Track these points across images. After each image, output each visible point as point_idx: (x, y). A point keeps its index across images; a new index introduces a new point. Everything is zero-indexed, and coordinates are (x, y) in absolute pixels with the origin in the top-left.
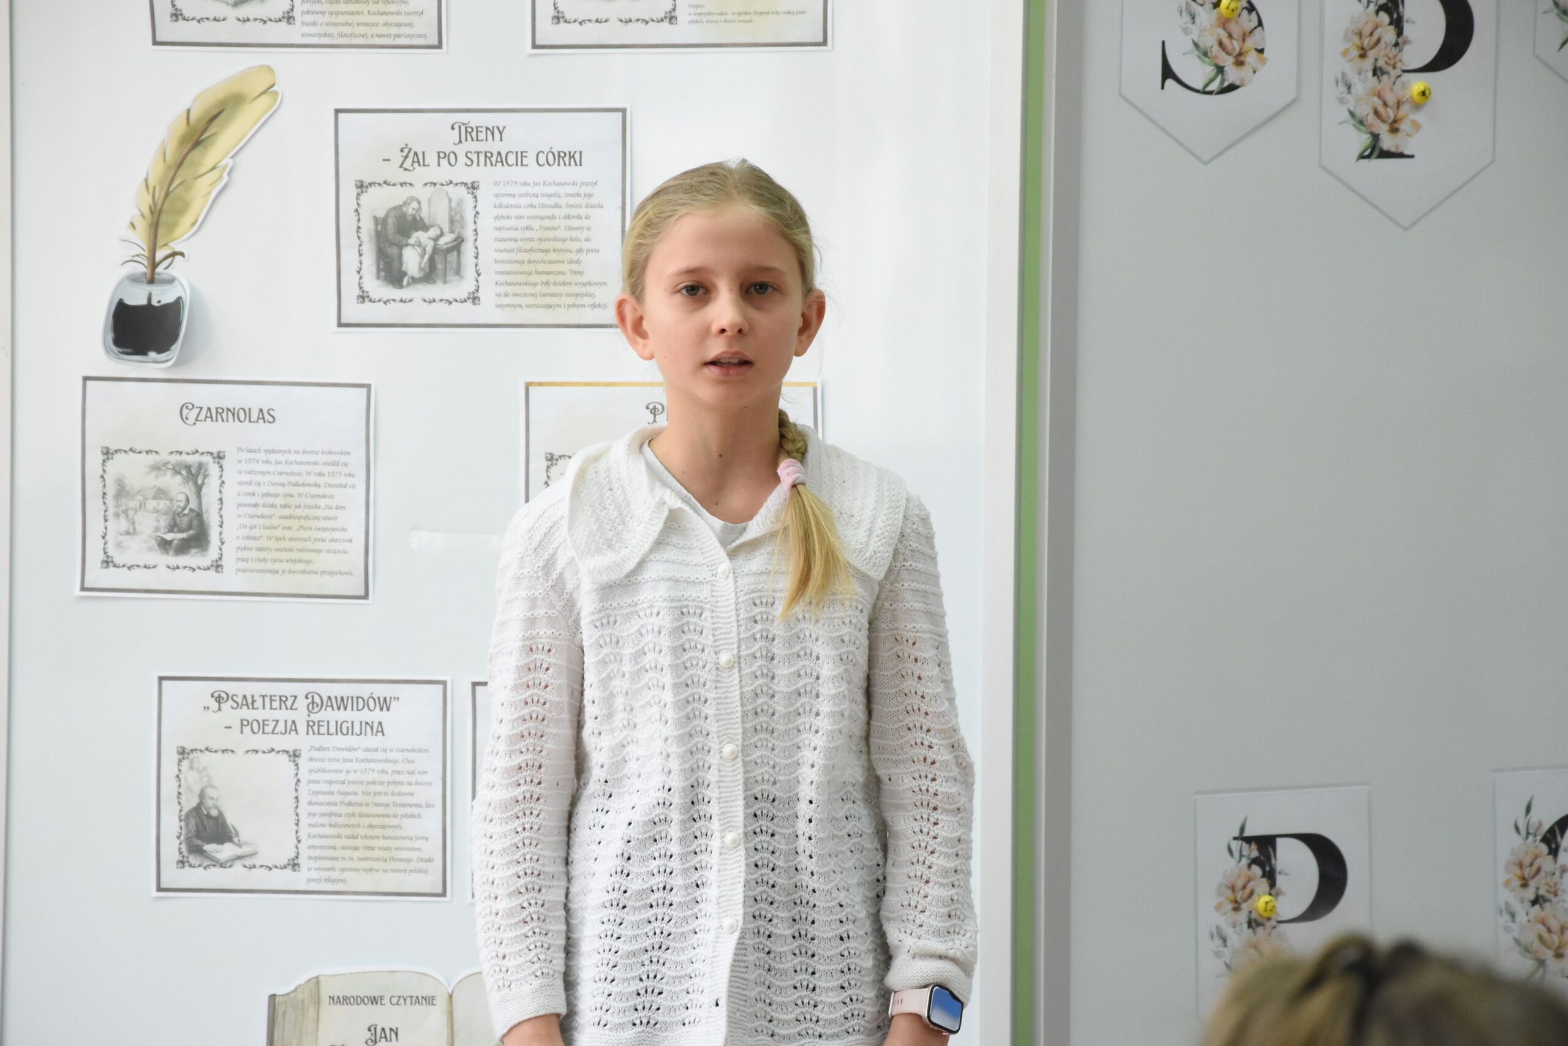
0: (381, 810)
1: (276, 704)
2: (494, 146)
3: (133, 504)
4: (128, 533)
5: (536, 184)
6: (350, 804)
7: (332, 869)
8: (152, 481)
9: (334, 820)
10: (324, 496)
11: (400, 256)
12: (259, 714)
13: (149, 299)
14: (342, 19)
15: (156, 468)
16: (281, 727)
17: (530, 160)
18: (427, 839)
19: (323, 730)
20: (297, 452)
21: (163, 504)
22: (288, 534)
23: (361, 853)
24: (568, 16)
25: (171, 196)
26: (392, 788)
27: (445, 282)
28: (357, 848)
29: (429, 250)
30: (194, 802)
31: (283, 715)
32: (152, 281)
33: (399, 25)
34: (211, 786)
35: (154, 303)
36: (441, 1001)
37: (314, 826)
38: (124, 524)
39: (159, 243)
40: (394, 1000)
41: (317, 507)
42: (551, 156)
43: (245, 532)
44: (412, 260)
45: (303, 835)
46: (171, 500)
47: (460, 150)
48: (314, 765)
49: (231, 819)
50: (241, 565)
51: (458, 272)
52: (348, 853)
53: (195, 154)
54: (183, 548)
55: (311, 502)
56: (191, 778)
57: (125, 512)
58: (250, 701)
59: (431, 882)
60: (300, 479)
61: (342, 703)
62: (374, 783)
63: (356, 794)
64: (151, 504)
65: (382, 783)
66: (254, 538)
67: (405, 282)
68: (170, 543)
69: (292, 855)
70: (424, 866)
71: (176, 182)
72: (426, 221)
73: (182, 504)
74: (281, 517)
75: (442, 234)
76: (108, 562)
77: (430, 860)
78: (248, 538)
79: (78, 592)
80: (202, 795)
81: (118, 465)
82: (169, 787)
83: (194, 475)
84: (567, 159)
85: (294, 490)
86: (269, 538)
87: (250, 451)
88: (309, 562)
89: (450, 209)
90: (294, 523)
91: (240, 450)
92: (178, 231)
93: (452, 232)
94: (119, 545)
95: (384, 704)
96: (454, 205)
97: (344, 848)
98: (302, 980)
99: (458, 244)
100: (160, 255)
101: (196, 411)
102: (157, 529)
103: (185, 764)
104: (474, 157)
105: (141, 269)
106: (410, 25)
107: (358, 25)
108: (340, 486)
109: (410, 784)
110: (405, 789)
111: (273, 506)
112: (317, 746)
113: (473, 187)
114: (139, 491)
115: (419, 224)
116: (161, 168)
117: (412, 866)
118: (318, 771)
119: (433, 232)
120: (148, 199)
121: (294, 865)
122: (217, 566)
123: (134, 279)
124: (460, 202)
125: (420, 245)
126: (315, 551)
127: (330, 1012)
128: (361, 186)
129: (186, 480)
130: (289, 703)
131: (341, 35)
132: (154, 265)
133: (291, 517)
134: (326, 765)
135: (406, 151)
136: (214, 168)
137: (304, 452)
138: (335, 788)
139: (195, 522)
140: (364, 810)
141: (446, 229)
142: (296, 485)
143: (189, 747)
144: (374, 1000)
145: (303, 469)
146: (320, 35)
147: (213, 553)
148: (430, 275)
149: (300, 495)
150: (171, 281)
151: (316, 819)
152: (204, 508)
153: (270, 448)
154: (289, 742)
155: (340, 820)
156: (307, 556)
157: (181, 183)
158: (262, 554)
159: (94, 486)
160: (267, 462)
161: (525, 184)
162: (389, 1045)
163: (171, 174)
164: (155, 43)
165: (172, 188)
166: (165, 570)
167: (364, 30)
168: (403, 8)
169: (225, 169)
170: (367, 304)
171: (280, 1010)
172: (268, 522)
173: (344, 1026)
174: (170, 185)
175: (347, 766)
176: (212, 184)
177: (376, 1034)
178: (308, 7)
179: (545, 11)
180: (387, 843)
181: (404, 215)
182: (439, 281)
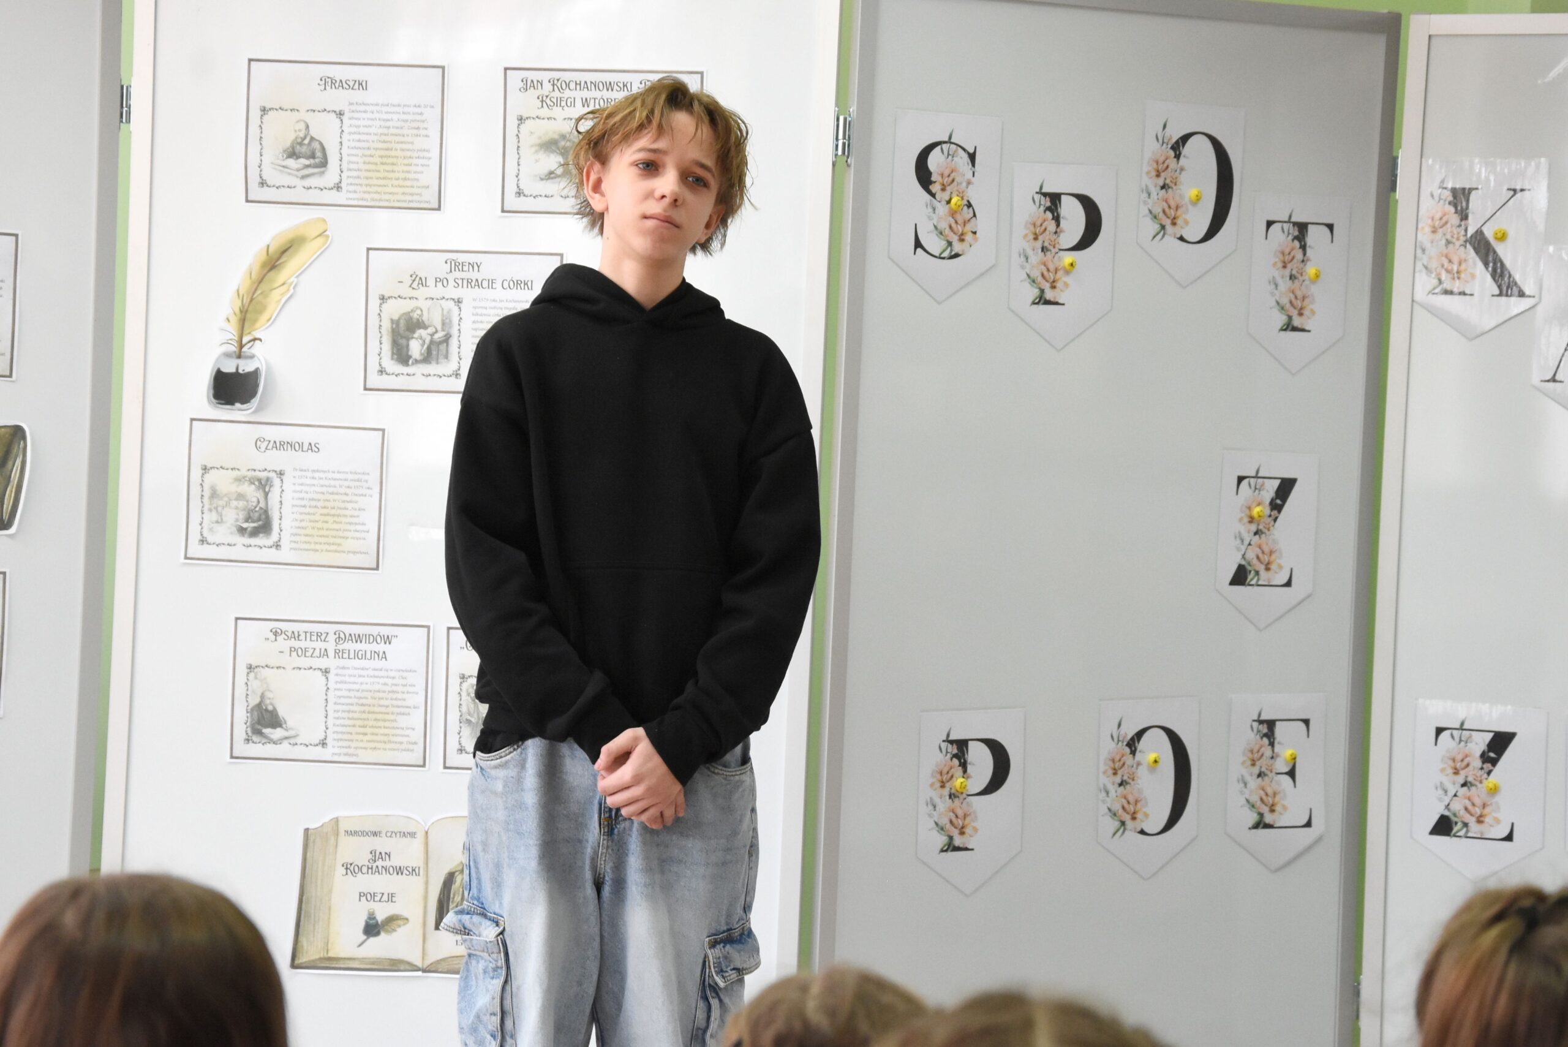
0: (383, 710)
1: (314, 638)
2: (473, 275)
3: (222, 503)
4: (217, 522)
5: (501, 301)
6: (362, 705)
7: (349, 747)
8: (234, 488)
9: (351, 715)
10: (351, 502)
11: (408, 346)
12: (303, 644)
13: (237, 369)
14: (374, 189)
15: (239, 480)
16: (317, 653)
17: (498, 285)
18: (413, 729)
19: (346, 656)
20: (333, 472)
21: (241, 504)
22: (325, 526)
23: (369, 737)
24: (526, 193)
25: (254, 301)
26: (391, 695)
27: (437, 363)
28: (365, 734)
29: (427, 342)
30: (257, 700)
31: (319, 645)
32: (239, 357)
33: (412, 194)
34: (269, 690)
35: (240, 371)
36: (420, 836)
37: (338, 718)
38: (214, 516)
39: (245, 332)
40: (389, 834)
41: (346, 509)
42: (511, 283)
43: (297, 524)
44: (416, 348)
45: (330, 725)
46: (247, 501)
47: (451, 278)
48: (339, 679)
49: (282, 712)
50: (294, 545)
51: (446, 357)
52: (361, 737)
53: (272, 273)
54: (255, 533)
55: (342, 505)
56: (255, 684)
57: (216, 508)
58: (296, 635)
59: (416, 757)
60: (335, 490)
61: (359, 638)
62: (379, 691)
63: (366, 698)
64: (234, 503)
65: (384, 692)
66: (303, 528)
67: (410, 362)
68: (246, 529)
69: (322, 737)
70: (411, 747)
71: (259, 292)
72: (426, 323)
73: (254, 504)
74: (321, 515)
75: (436, 332)
76: (203, 541)
77: (415, 743)
78: (299, 528)
79: (182, 560)
80: (262, 696)
81: (212, 477)
82: (240, 690)
83: (264, 485)
84: (522, 285)
85: (331, 497)
86: (313, 528)
87: (301, 470)
88: (339, 545)
89: (443, 315)
90: (330, 519)
91: (295, 469)
92: (258, 325)
93: (443, 330)
94: (211, 530)
95: (388, 640)
96: (445, 313)
97: (357, 733)
98: (327, 819)
99: (447, 339)
100: (245, 340)
101: (266, 443)
102: (237, 520)
103: (252, 675)
104: (460, 282)
105: (233, 348)
106: (420, 194)
107: (385, 193)
108: (362, 495)
109: (403, 693)
110: (400, 696)
111: (316, 507)
112: (341, 666)
113: (459, 302)
114: (226, 495)
115: (420, 325)
116: (248, 282)
117: (404, 746)
118: (341, 682)
119: (430, 330)
120: (239, 303)
121: (323, 744)
122: (277, 546)
123: (228, 355)
124: (449, 311)
125: (421, 338)
126: (343, 538)
127: (344, 840)
128: (383, 299)
129: (258, 488)
130: (323, 637)
131: (373, 200)
132: (241, 346)
133: (328, 515)
134: (347, 679)
135: (414, 276)
136: (283, 284)
137: (338, 472)
138: (352, 694)
139: (263, 517)
140: (372, 709)
141: (439, 328)
142: (332, 493)
143: (254, 664)
144: (375, 834)
145: (337, 483)
146: (358, 199)
147: (274, 536)
148: (427, 358)
149: (334, 500)
150: (252, 357)
151: (340, 714)
152: (269, 508)
153: (316, 469)
154: (323, 663)
155: (355, 715)
156: (338, 541)
157: (262, 293)
158: (308, 539)
159: (195, 490)
160: (313, 478)
161: (494, 301)
162: (384, 864)
163: (255, 287)
164: (247, 201)
165: (255, 296)
166: (241, 547)
167: (387, 197)
168: (415, 184)
169: (291, 284)
170: (384, 376)
171: (311, 839)
172: (312, 517)
173: (354, 850)
174: (254, 294)
175: (361, 680)
176: (283, 294)
177: (376, 856)
178: (351, 181)
179: (511, 189)
180: (386, 731)
181: (411, 318)
182: (434, 363)
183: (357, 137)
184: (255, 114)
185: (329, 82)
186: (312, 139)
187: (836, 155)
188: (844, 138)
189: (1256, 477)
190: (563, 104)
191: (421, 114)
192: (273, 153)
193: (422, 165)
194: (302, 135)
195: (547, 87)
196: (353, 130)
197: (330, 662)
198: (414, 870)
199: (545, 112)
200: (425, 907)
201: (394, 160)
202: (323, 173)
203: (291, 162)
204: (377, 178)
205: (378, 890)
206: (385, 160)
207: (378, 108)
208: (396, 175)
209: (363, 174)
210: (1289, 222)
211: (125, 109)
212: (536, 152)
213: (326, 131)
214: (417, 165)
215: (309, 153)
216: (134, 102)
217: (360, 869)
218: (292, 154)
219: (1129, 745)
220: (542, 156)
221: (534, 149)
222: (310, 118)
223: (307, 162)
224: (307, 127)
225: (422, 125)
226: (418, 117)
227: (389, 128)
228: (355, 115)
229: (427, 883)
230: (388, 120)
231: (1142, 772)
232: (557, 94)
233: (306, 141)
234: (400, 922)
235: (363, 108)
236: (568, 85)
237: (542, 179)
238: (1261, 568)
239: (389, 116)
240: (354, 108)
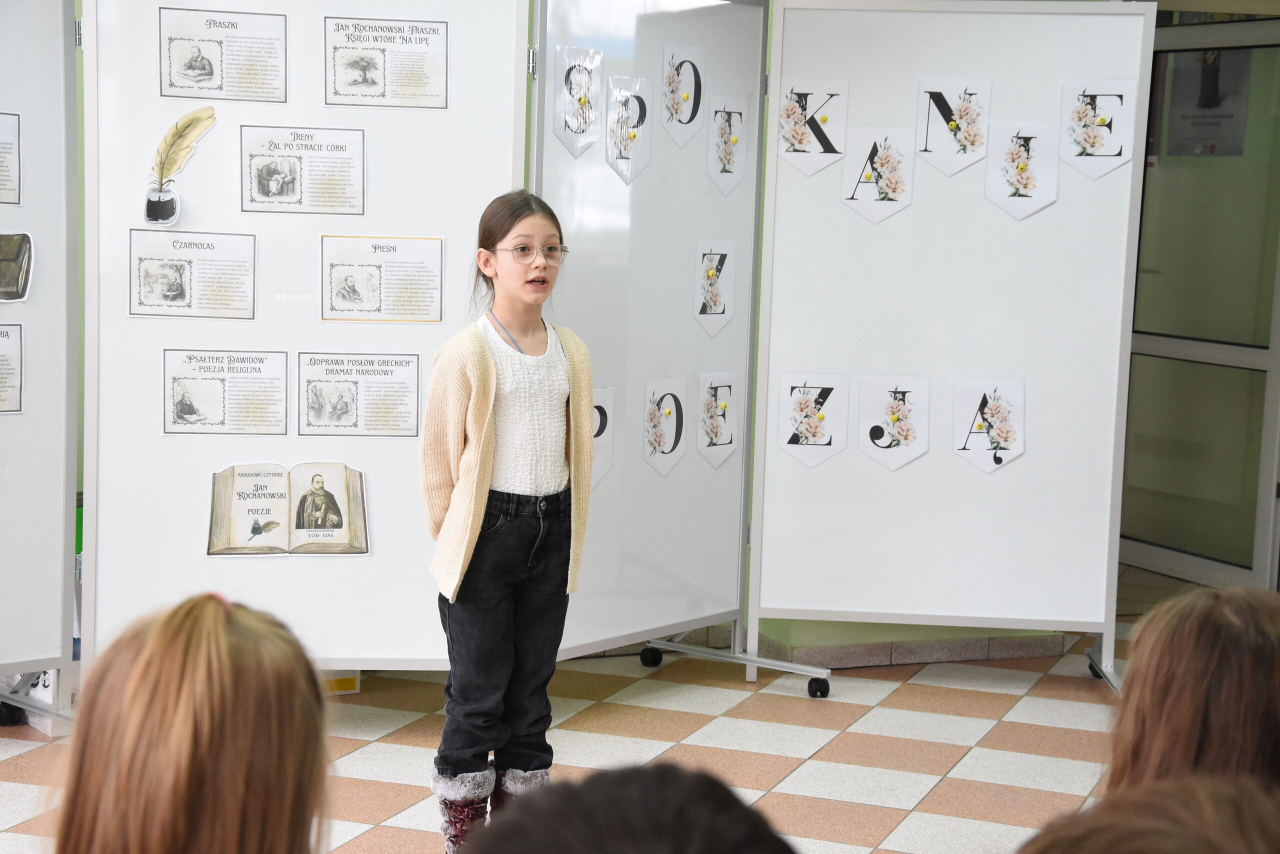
0: (260, 402)
1: (215, 360)
2: (309, 142)
3: (152, 280)
4: (150, 292)
5: (326, 158)
6: (246, 399)
7: (239, 425)
8: (160, 271)
9: (239, 406)
10: (235, 279)
11: (268, 184)
12: (208, 364)
13: (159, 198)
14: (243, 89)
15: (163, 266)
16: (217, 369)
17: (324, 148)
18: (279, 413)
19: (235, 371)
20: (224, 261)
21: (165, 281)
22: (220, 293)
23: (251, 418)
24: (340, 93)
25: (169, 157)
26: (264, 393)
27: (287, 195)
28: (249, 417)
29: (281, 182)
30: (180, 398)
31: (218, 365)
32: (160, 191)
33: (268, 93)
34: (187, 392)
35: (161, 200)
36: (285, 475)
37: (231, 408)
38: (148, 288)
39: (164, 176)
40: (266, 475)
41: (232, 283)
42: (333, 147)
43: (202, 292)
44: (273, 186)
45: (226, 412)
46: (169, 279)
47: (294, 144)
48: (231, 384)
49: (195, 405)
50: (199, 305)
51: (293, 191)
52: (246, 418)
53: (179, 141)
54: (174, 298)
55: (230, 281)
56: (178, 389)
57: (149, 284)
58: (203, 359)
59: (281, 430)
60: (225, 272)
61: (243, 360)
62: (257, 391)
63: (249, 395)
64: (160, 280)
65: (260, 391)
66: (205, 295)
67: (270, 195)
68: (168, 296)
69: (222, 419)
70: (278, 423)
71: (171, 152)
72: (280, 171)
73: (174, 281)
74: (217, 287)
75: (286, 176)
76: (141, 303)
77: (280, 421)
78: (203, 295)
79: (128, 315)
80: (183, 396)
81: (144, 265)
82: (169, 393)
83: (179, 269)
84: (339, 149)
85: (223, 276)
86: (212, 295)
87: (203, 260)
88: (229, 305)
89: (290, 166)
90: (223, 289)
91: (199, 259)
92: (171, 172)
93: (290, 175)
94: (146, 297)
95: (261, 361)
96: (291, 165)
97: (244, 416)
98: (227, 467)
99: (293, 181)
100: (164, 181)
101: (180, 244)
102: (163, 291)
103: (176, 384)
104: (300, 147)
105: (157, 186)
106: (273, 93)
107: (251, 92)
108: (242, 275)
109: (272, 392)
110: (270, 394)
111: (213, 282)
112: (233, 377)
113: (300, 158)
114: (155, 275)
115: (275, 172)
116: (164, 145)
117: (273, 423)
118: (233, 387)
119: (283, 175)
120: (159, 159)
121: (223, 423)
122: (189, 306)
123: (154, 190)
124: (294, 164)
125: (277, 180)
126: (231, 300)
127: (237, 478)
128: (252, 156)
129: (176, 271)
130: (220, 360)
131: (243, 96)
132: (162, 185)
133: (221, 287)
134: (236, 384)
135: (271, 143)
136: (188, 147)
137: (227, 261)
138: (240, 393)
139: (179, 288)
140: (252, 402)
141: (288, 174)
142: (223, 274)
143: (177, 377)
144: (257, 475)
145: (226, 268)
146: (234, 96)
147: (187, 300)
148: (281, 192)
149: (225, 278)
150: (169, 191)
151: (232, 405)
152: (183, 282)
153: (212, 259)
154: (221, 375)
155: (242, 406)
156: (227, 302)
157: (173, 152)
158: (208, 301)
159: (135, 273)
160: (211, 265)
161: (322, 158)
162: (263, 492)
163: (169, 148)
164: (162, 95)
165: (170, 153)
166: (166, 307)
167: (253, 94)
168: (270, 86)
169: (192, 147)
170: (254, 203)
171: (217, 480)
172: (211, 289)
173: (245, 485)
174: (168, 153)
175: (246, 385)
176: (188, 153)
177: (257, 487)
178: (228, 84)
179: (331, 90)
180: (262, 415)
181: (270, 168)
182: (285, 195)
183: (232, 57)
184: (165, 42)
185: (212, 23)
186: (203, 58)
187: (529, 73)
188: (533, 63)
189: (711, 254)
190: (362, 39)
191: (272, 44)
192: (178, 66)
193: (274, 75)
194: (196, 55)
195: (352, 29)
196: (229, 53)
197: (225, 375)
198: (281, 495)
199: (350, 44)
200: (290, 516)
201: (256, 72)
202: (211, 78)
203: (190, 72)
204: (245, 83)
205: (260, 507)
206: (250, 72)
207: (245, 40)
208: (258, 81)
209: (236, 80)
210: (724, 111)
211: (78, 36)
212: (346, 68)
213: (211, 53)
214: (271, 75)
215: (201, 67)
216: (83, 31)
217: (248, 496)
218: (190, 67)
219: (657, 405)
220: (349, 70)
221: (344, 66)
222: (201, 45)
223: (200, 72)
224: (199, 51)
225: (273, 51)
226: (271, 46)
227: (252, 52)
228: (230, 44)
229: (290, 502)
230: (251, 47)
231: (663, 419)
232: (357, 33)
233: (199, 59)
234: (274, 526)
235: (235, 39)
236: (364, 28)
237: (350, 85)
238: (712, 304)
239: (252, 45)
240: (229, 39)
